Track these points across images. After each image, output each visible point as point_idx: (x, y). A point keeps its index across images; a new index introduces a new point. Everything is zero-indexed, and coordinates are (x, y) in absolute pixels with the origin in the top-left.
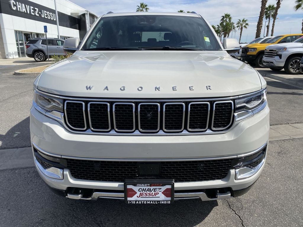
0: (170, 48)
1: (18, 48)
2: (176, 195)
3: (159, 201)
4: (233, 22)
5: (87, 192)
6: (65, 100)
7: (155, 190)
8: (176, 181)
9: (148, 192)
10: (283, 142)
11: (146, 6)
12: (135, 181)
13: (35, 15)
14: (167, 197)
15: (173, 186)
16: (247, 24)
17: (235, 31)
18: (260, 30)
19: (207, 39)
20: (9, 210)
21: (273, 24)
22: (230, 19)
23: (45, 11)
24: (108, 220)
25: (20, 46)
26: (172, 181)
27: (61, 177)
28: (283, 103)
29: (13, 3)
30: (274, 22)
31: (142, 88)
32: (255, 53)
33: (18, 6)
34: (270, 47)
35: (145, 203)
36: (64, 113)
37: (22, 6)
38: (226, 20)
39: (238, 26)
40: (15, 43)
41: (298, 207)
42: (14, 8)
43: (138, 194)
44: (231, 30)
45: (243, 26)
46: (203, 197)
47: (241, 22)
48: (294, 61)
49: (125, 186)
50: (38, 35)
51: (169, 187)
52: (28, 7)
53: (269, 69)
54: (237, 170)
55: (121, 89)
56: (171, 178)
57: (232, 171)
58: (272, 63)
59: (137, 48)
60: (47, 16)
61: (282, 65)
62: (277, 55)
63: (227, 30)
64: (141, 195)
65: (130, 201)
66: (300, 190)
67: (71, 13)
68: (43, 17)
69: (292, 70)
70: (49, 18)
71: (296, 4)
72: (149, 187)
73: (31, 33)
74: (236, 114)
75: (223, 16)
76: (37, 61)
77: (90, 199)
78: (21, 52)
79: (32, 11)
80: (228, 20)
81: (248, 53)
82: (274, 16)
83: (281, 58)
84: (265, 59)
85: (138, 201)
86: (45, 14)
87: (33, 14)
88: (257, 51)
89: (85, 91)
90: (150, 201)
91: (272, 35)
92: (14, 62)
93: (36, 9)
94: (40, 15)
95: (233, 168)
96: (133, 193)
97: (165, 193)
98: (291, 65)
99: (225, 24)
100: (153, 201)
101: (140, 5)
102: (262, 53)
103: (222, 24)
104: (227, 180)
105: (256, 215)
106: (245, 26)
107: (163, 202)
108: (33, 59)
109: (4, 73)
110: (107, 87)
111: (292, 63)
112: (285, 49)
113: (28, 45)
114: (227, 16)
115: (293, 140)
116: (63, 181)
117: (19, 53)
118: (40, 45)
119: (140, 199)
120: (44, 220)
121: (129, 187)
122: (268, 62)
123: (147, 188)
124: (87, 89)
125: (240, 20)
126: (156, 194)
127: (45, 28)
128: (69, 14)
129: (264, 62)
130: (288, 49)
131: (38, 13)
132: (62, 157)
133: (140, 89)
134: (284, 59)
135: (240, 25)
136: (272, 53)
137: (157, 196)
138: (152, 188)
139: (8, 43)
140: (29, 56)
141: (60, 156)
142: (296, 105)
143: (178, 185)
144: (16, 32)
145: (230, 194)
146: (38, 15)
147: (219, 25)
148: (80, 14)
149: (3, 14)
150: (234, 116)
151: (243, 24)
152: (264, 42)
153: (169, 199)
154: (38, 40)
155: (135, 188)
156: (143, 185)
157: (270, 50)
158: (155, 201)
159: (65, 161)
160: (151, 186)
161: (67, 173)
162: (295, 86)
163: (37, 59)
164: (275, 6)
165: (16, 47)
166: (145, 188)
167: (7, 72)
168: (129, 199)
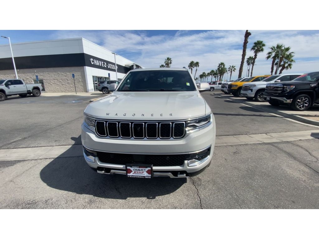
0: (164, 89)
1: (94, 86)
2: (155, 173)
3: (145, 176)
4: (226, 68)
5: (108, 170)
6: (96, 120)
7: (142, 170)
8: (154, 166)
9: (138, 171)
10: (239, 146)
11: (170, 59)
12: (132, 165)
13: (104, 67)
14: (149, 174)
15: (152, 168)
16: (235, 69)
17: (228, 73)
18: (241, 73)
19: (188, 84)
20: (72, 178)
21: (252, 69)
22: (224, 66)
23: (110, 64)
24: (122, 187)
25: (95, 85)
26: (152, 165)
27: (94, 161)
28: (248, 121)
29: (92, 60)
30: (253, 67)
31: (135, 114)
32: (236, 88)
33: (95, 62)
34: (245, 84)
35: (137, 177)
36: (95, 127)
37: (97, 62)
38: (221, 67)
39: (229, 71)
40: (93, 83)
41: (235, 186)
42: (93, 63)
43: (133, 172)
44: (225, 73)
45: (232, 70)
46: (171, 175)
47: (231, 68)
48: (261, 93)
49: (126, 167)
50: (106, 78)
51: (150, 169)
52: (100, 62)
53: (245, 98)
54: (189, 161)
55: (124, 115)
56: (151, 164)
57: (186, 162)
58: (247, 94)
59: (146, 90)
60: (111, 67)
61: (253, 96)
62: (249, 90)
63: (222, 72)
64: (135, 172)
65: (129, 176)
66: (240, 176)
67: (125, 65)
68: (109, 67)
69: (259, 99)
70: (112, 68)
71: (267, 56)
72: (139, 169)
73: (102, 77)
74: (187, 129)
75: (220, 64)
76: (104, 94)
77: (109, 174)
78: (96, 88)
79: (103, 64)
80: (222, 67)
81: (232, 88)
82: (253, 64)
83: (252, 91)
84: (242, 92)
85: (133, 176)
86: (110, 66)
87: (103, 66)
88: (238, 87)
89: (106, 116)
90: (140, 176)
91: (248, 77)
92: (91, 94)
93: (105, 63)
94: (107, 67)
95: (186, 160)
96: (131, 171)
97: (148, 172)
98: (259, 96)
99: (220, 69)
100: (141, 176)
101: (167, 59)
102: (240, 88)
103: (218, 69)
104: (183, 167)
105: (208, 189)
106: (234, 70)
107: (146, 177)
108: (102, 93)
109: (85, 101)
110: (117, 114)
111: (259, 94)
112: (255, 85)
113: (100, 84)
114: (222, 64)
115: (247, 144)
116: (95, 163)
117: (94, 89)
118: (106, 85)
119: (134, 175)
120: (88, 185)
121: (128, 168)
122: (244, 94)
123: (138, 169)
124: (107, 115)
125: (230, 66)
126: (143, 172)
127: (109, 74)
128: (124, 66)
129: (242, 94)
130: (257, 86)
131: (106, 66)
132: (95, 150)
133: (134, 115)
134: (254, 92)
135: (230, 69)
136: (247, 88)
137: (143, 173)
138: (140, 169)
139: (88, 83)
140: (100, 91)
141: (93, 150)
142: (256, 122)
143: (155, 168)
144: (93, 77)
145: (185, 175)
146: (106, 67)
147: (217, 70)
148: (130, 65)
149: (86, 67)
150: (185, 130)
151: (232, 69)
152: (243, 81)
153: (150, 175)
154: (105, 82)
155: (132, 169)
156: (135, 167)
157: (245, 86)
158: (142, 176)
159: (96, 153)
160: (139, 168)
161: (97, 158)
162: (260, 110)
163: (104, 92)
164: (254, 57)
165: (93, 85)
166: (136, 168)
167: (87, 100)
168: (128, 174)
